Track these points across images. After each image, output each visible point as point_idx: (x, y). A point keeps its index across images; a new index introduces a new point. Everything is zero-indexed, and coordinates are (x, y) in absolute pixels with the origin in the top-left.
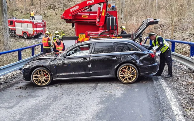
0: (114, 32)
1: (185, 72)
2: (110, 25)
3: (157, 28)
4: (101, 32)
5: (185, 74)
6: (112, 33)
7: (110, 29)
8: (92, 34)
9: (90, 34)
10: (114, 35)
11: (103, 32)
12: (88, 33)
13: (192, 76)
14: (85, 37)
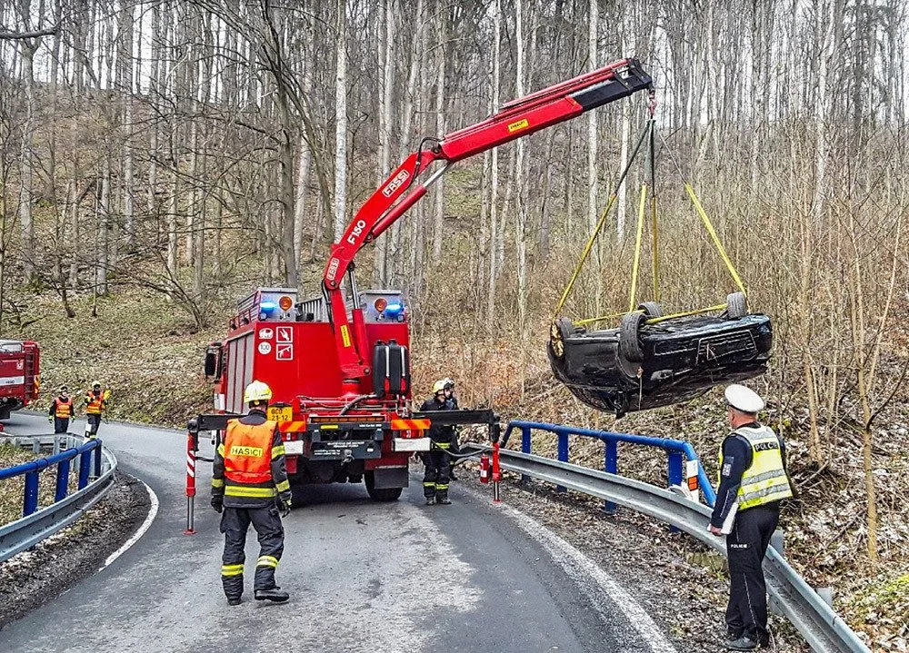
0: (399, 403)
1: (658, 541)
2: (388, 375)
3: (534, 389)
4: (349, 399)
5: (658, 544)
6: (391, 406)
7: (387, 389)
8: (318, 405)
9: (309, 406)
10: (400, 411)
11: (360, 401)
12: (303, 402)
13: (681, 552)
14: (290, 419)
